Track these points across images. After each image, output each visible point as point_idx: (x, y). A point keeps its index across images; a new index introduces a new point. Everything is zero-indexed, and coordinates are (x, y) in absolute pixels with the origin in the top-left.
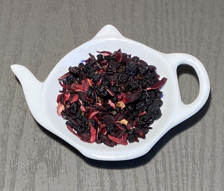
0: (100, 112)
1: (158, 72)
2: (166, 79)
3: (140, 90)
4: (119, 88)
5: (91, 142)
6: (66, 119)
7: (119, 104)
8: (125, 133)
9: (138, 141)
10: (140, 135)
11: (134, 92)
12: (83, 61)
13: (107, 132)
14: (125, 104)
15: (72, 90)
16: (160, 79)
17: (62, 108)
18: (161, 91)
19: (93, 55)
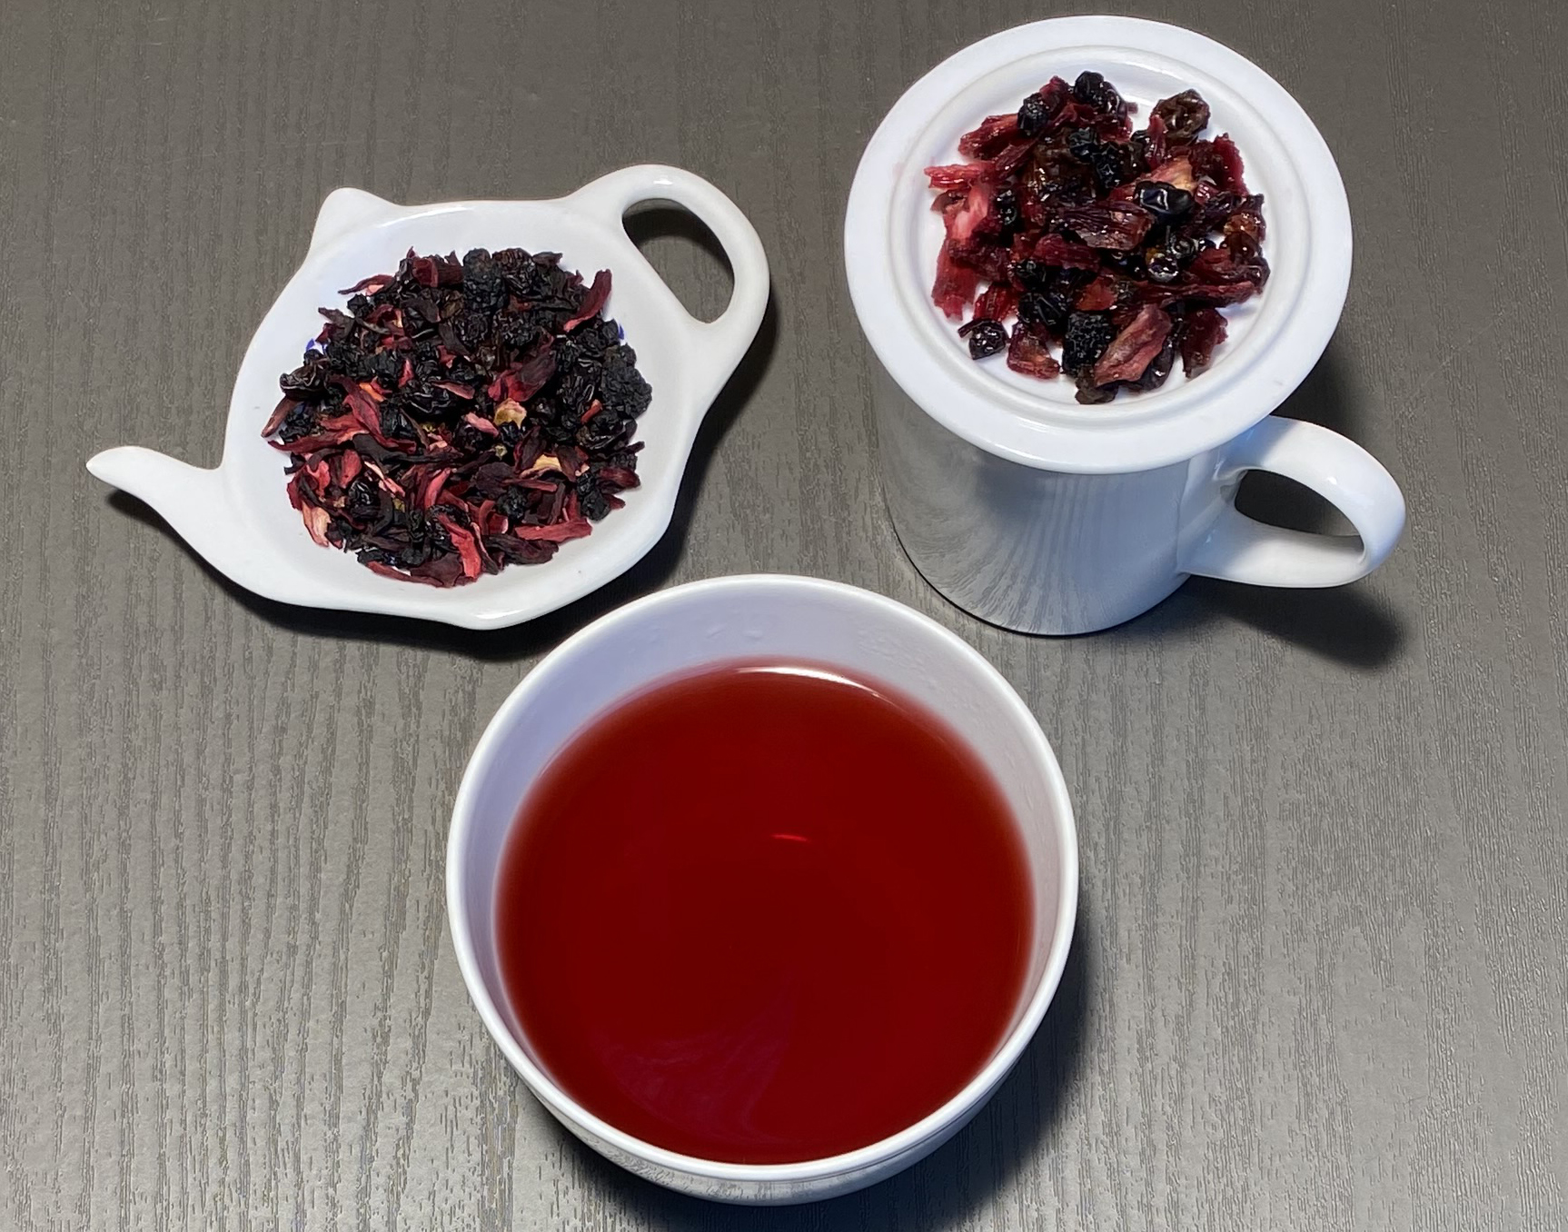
0: (455, 470)
1: (568, 264)
2: (608, 272)
3: (547, 340)
4: (477, 366)
5: (471, 580)
6: (353, 548)
7: (502, 415)
8: (567, 499)
9: (621, 503)
10: (619, 483)
11: (531, 353)
12: (311, 343)
13: (507, 520)
14: (522, 404)
15: (326, 444)
16: (588, 283)
17: (322, 519)
18: (607, 319)
19: (333, 309)
